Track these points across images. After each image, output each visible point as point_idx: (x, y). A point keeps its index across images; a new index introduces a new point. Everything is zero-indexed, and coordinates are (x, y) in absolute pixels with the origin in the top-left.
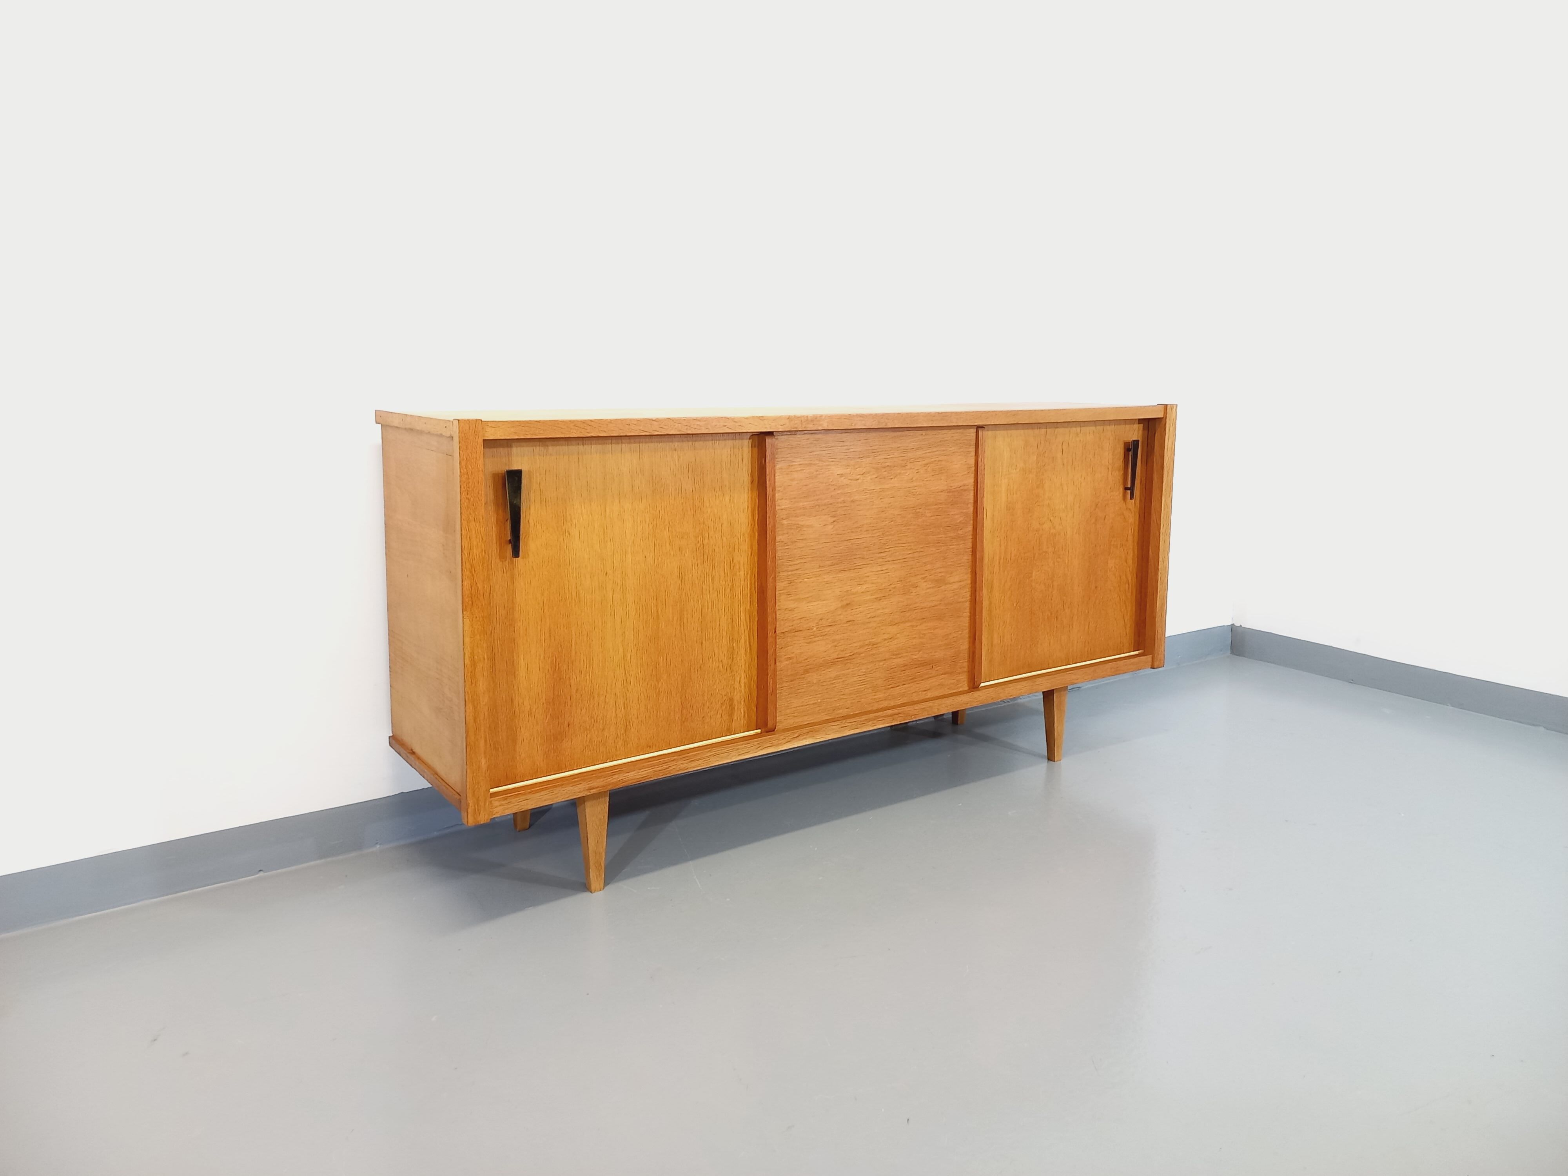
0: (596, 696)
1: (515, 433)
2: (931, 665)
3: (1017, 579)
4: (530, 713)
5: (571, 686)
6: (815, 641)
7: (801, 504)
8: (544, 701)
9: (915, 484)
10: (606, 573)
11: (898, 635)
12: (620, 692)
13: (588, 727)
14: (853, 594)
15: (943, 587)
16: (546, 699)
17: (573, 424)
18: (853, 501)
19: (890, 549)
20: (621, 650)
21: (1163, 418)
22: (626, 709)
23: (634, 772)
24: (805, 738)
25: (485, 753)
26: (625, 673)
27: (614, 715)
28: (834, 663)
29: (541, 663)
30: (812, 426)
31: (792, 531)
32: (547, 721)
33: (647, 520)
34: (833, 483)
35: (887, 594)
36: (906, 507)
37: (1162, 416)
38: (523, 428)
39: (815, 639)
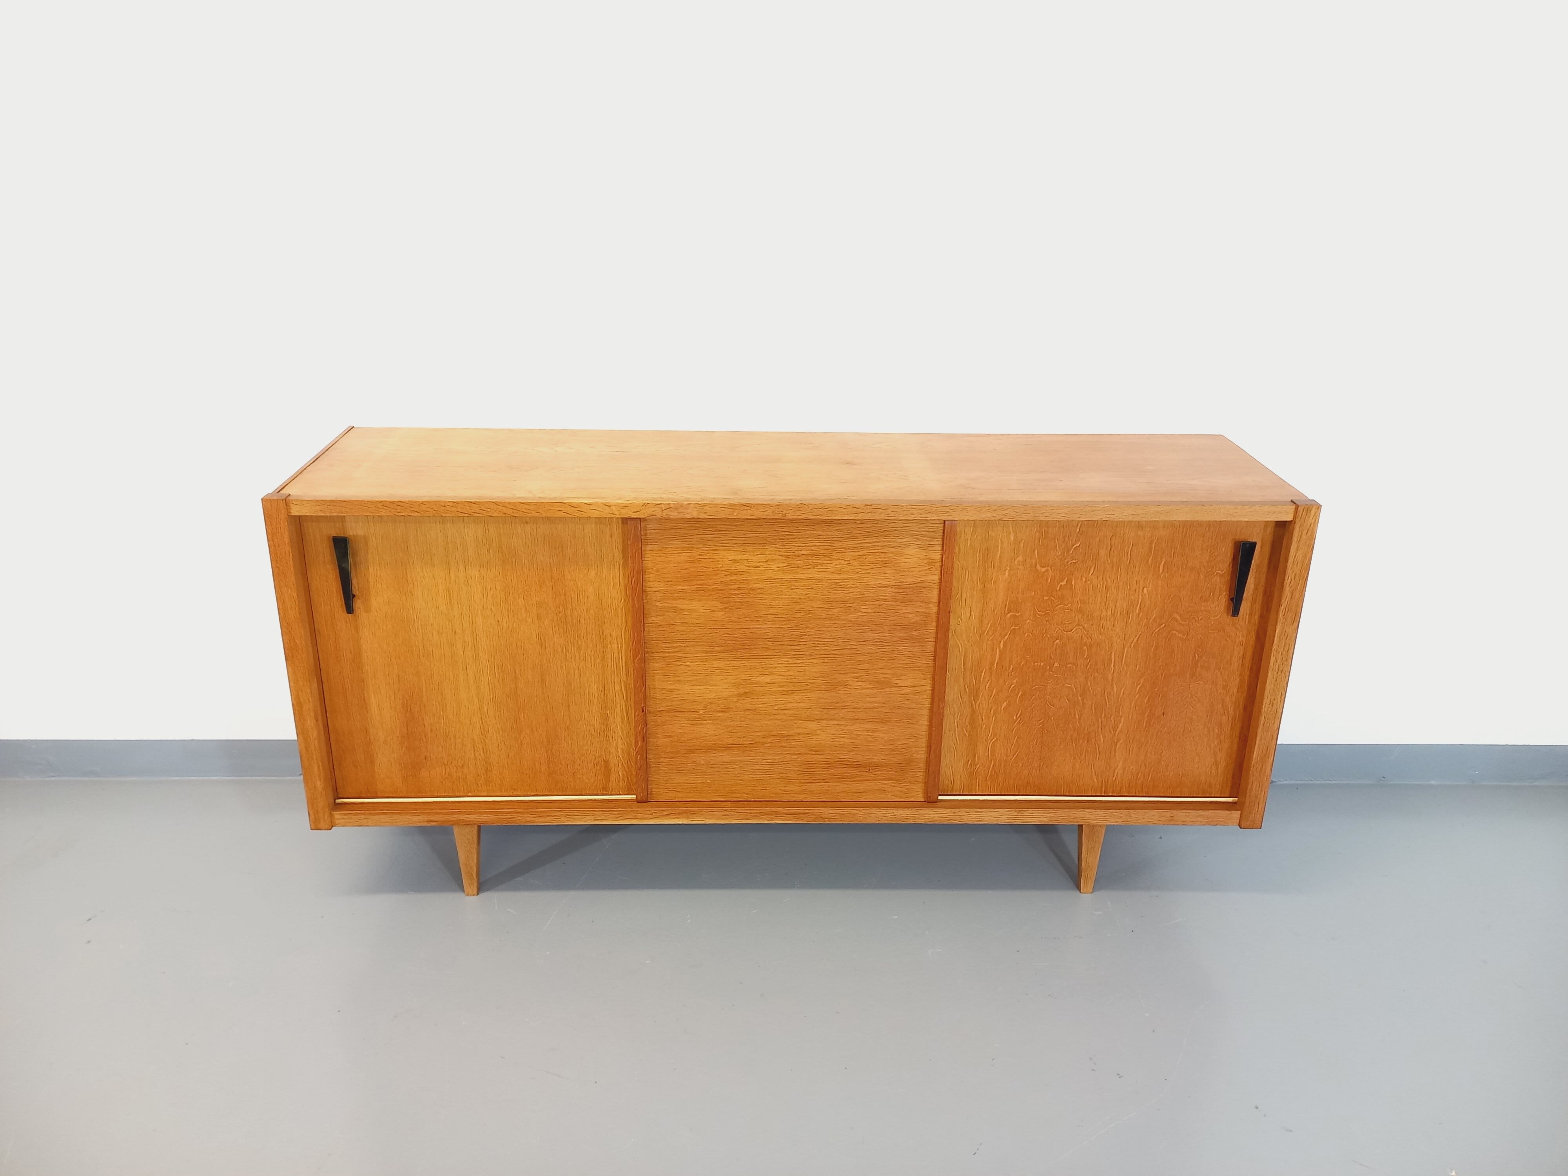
0: (452, 738)
1: (321, 511)
2: (868, 768)
3: (1019, 690)
4: (385, 742)
5: (424, 726)
6: (702, 724)
7: (680, 587)
8: (398, 734)
9: (845, 576)
10: (455, 632)
11: (818, 731)
12: (477, 738)
13: (446, 763)
14: (753, 683)
15: (886, 690)
16: (400, 733)
17: (382, 504)
18: (752, 589)
19: (807, 643)
20: (476, 701)
21: (1291, 521)
22: (485, 753)
23: (475, 816)
24: (678, 818)
25: (319, 776)
26: (482, 723)
27: (473, 756)
28: (727, 748)
29: (392, 703)
30: (676, 514)
31: (669, 614)
32: (403, 751)
33: (499, 588)
34: (722, 569)
35: (803, 688)
36: (831, 600)
37: (1292, 519)
38: (328, 506)
39: (702, 722)
